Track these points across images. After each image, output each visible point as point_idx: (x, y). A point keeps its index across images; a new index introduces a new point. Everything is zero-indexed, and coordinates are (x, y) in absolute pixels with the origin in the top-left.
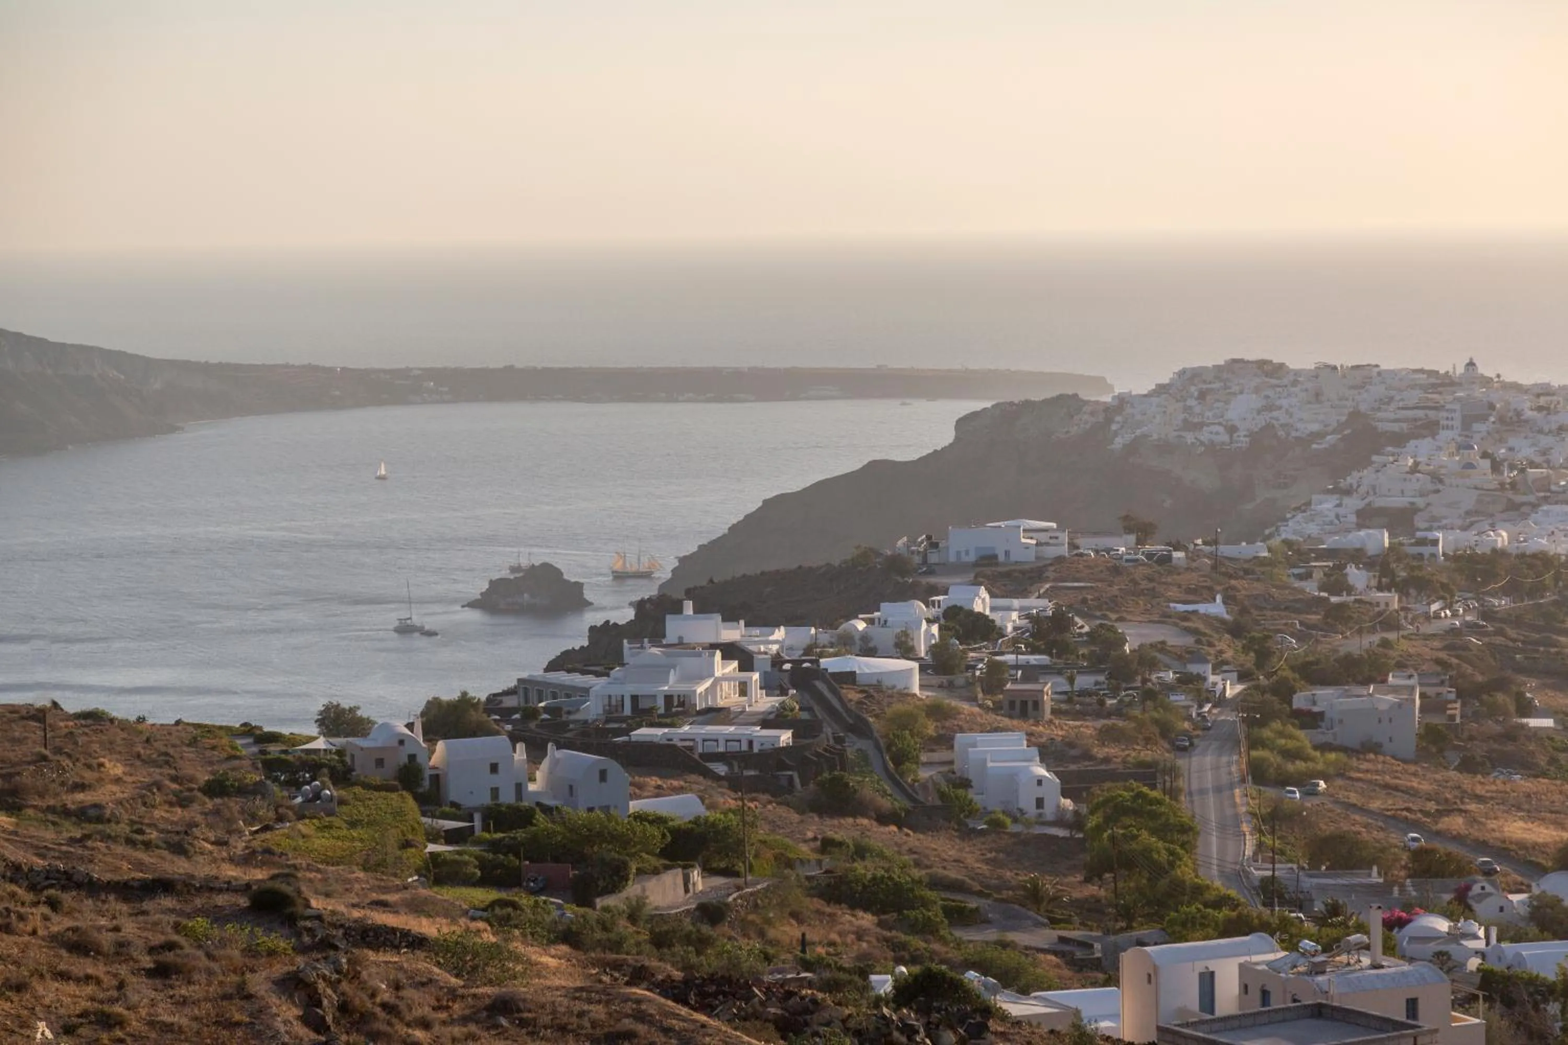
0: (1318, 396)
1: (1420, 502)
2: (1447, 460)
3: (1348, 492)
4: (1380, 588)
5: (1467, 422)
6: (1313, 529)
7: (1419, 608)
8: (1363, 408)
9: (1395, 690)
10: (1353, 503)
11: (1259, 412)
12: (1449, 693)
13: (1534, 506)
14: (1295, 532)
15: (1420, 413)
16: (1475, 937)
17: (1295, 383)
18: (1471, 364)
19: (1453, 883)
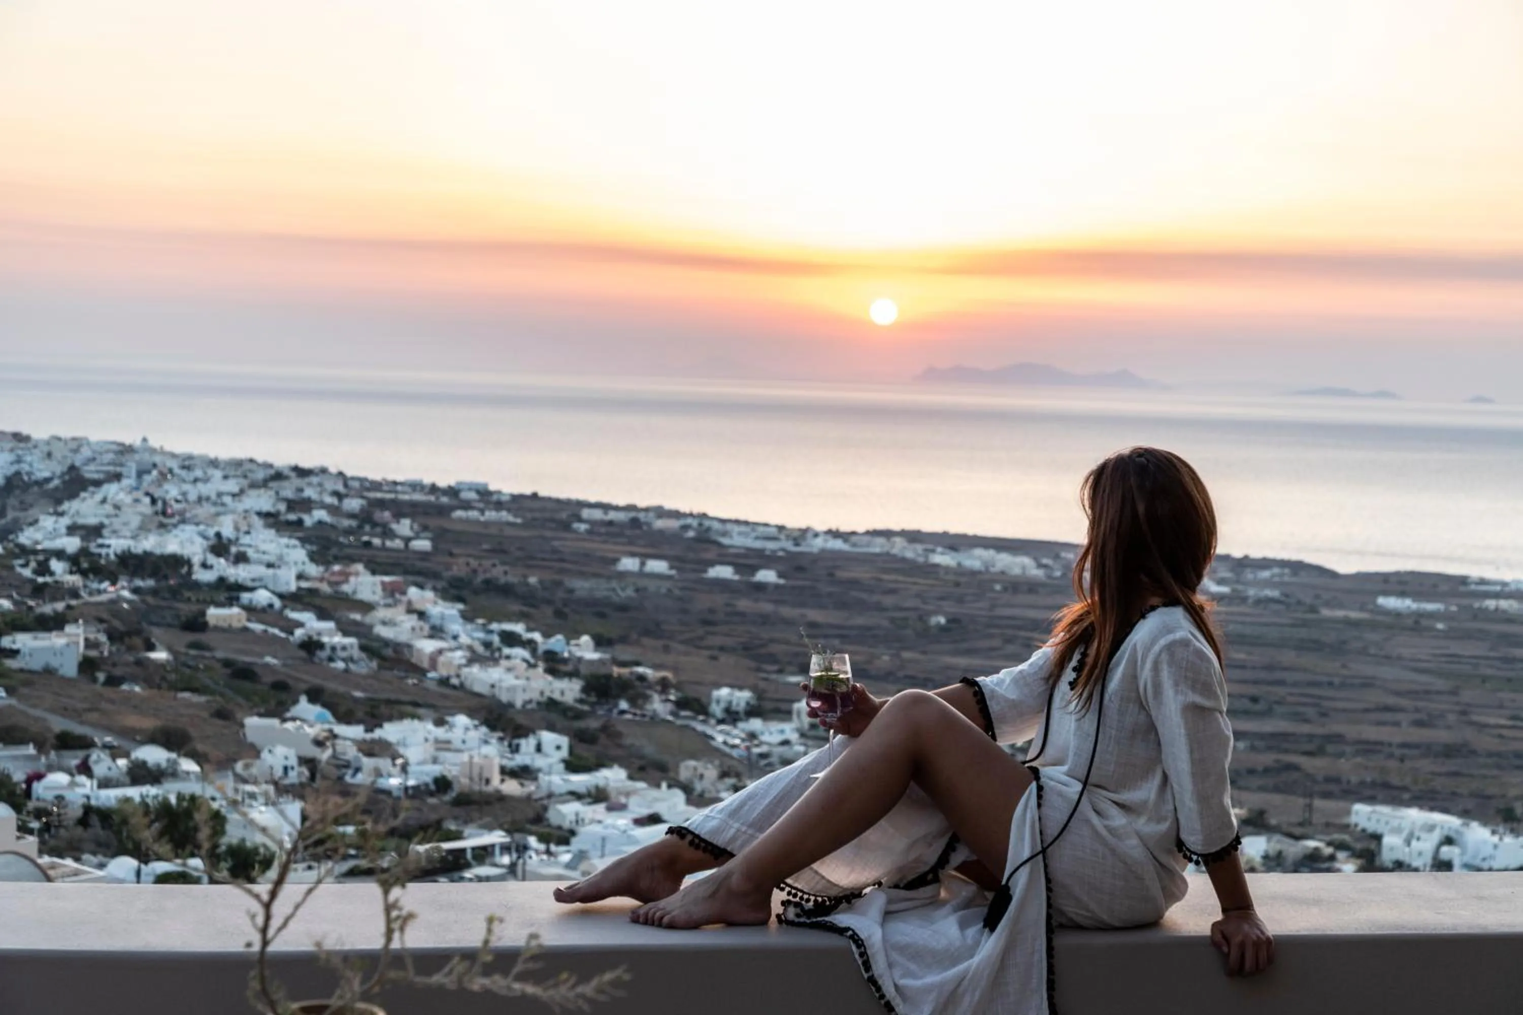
0: (49, 455)
1: (106, 521)
2: (124, 498)
3: (62, 514)
4: (71, 573)
5: (140, 474)
6: (39, 536)
7: (95, 585)
8: (77, 464)
9: (68, 635)
10: (65, 521)
11: (12, 463)
12: (103, 638)
13: (175, 526)
14: (28, 538)
15: (111, 468)
16: (84, 786)
17: (35, 447)
18: (145, 440)
19: (81, 754)
